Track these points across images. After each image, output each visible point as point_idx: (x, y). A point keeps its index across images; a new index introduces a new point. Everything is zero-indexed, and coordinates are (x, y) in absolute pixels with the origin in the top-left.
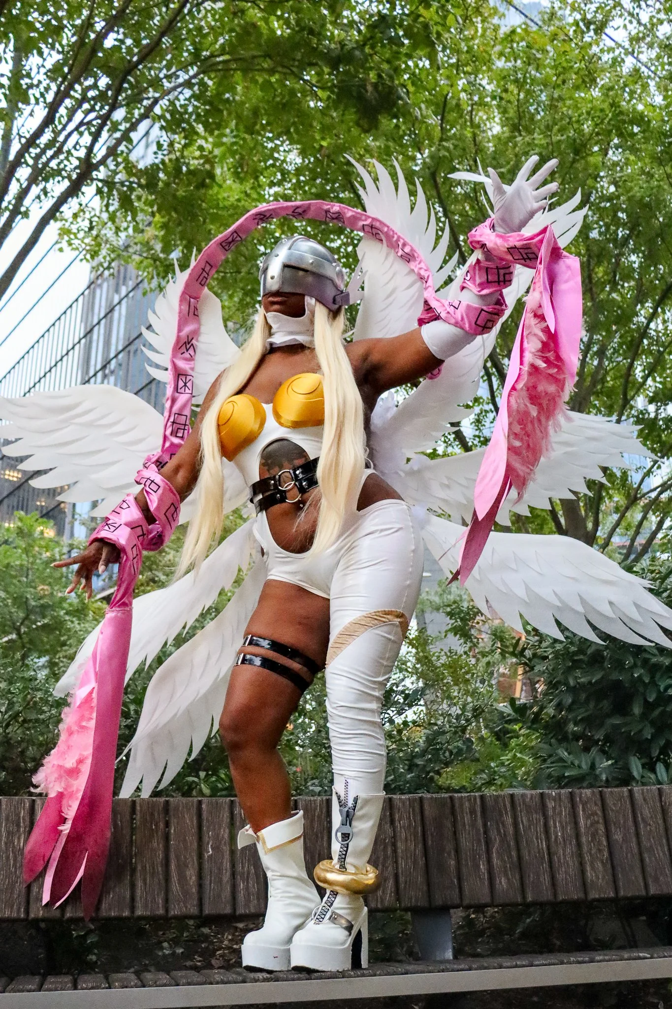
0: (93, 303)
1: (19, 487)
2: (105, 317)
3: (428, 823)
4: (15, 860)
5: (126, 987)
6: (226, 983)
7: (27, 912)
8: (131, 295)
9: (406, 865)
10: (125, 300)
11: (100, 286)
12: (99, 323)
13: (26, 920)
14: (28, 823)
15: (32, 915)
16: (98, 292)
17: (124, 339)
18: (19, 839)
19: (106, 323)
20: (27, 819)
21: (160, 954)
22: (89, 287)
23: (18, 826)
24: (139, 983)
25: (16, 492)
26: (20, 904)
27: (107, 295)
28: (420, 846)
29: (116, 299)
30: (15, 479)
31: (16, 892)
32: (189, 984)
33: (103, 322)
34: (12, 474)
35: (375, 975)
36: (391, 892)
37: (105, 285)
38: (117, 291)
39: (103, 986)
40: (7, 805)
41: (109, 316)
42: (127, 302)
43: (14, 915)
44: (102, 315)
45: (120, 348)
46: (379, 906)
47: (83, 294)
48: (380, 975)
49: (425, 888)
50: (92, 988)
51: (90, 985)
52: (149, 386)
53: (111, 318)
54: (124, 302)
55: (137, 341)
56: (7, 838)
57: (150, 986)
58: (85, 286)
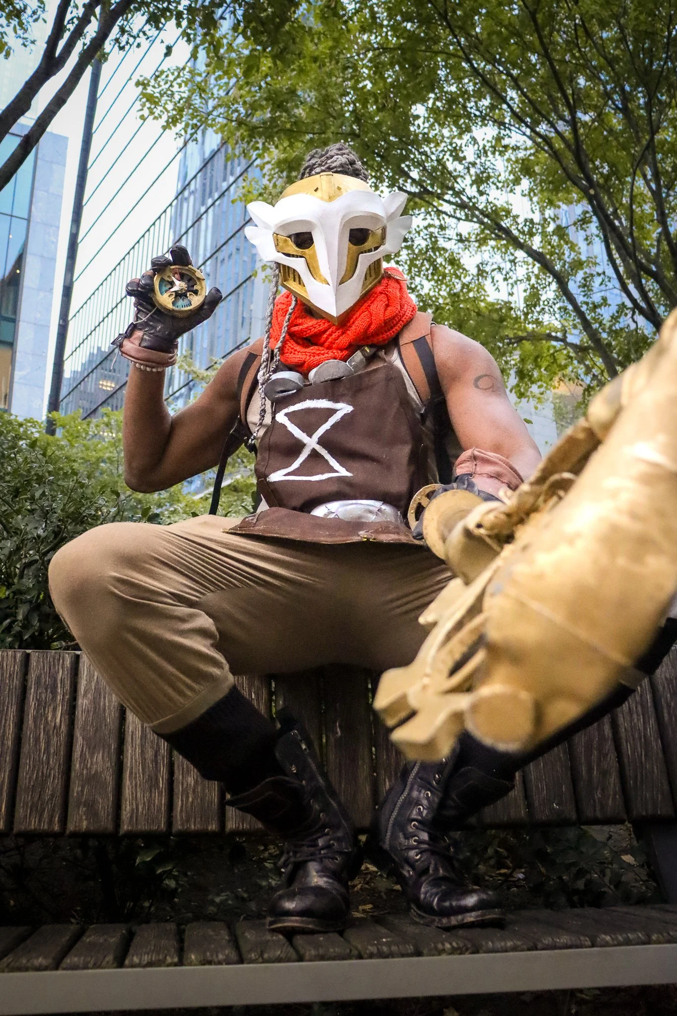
0: (181, 215)
1: (112, 396)
2: (193, 226)
3: (661, 688)
4: (48, 744)
5: (210, 963)
6: (387, 957)
7: (64, 820)
8: (217, 203)
9: (633, 752)
10: (212, 208)
11: (187, 199)
12: (186, 232)
13: (60, 835)
14: (68, 687)
15: (71, 827)
16: (185, 205)
17: (212, 248)
18: (55, 710)
19: (193, 232)
20: (68, 683)
21: (264, 883)
22: (176, 198)
23: (54, 693)
24: (234, 956)
25: (110, 401)
26: (53, 810)
27: (194, 209)
28: (652, 721)
29: (203, 209)
30: (109, 389)
31: (49, 792)
32: (322, 958)
33: (191, 231)
34: (105, 383)
35: (649, 942)
36: (615, 795)
37: (192, 199)
38: (203, 203)
39: (169, 960)
40: (38, 662)
41: (196, 225)
42: (214, 211)
43: (45, 826)
44: (190, 224)
45: (208, 255)
46: (599, 814)
47: (171, 205)
48: (658, 942)
49: (666, 787)
50: (150, 964)
51: (146, 959)
52: (237, 291)
53: (199, 226)
54: (210, 211)
55: (224, 247)
56: (37, 709)
57: (251, 961)
58: (173, 198)
